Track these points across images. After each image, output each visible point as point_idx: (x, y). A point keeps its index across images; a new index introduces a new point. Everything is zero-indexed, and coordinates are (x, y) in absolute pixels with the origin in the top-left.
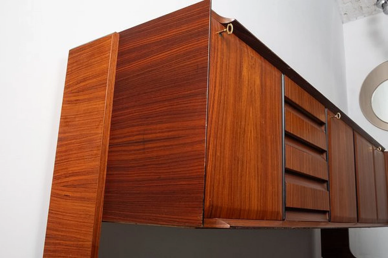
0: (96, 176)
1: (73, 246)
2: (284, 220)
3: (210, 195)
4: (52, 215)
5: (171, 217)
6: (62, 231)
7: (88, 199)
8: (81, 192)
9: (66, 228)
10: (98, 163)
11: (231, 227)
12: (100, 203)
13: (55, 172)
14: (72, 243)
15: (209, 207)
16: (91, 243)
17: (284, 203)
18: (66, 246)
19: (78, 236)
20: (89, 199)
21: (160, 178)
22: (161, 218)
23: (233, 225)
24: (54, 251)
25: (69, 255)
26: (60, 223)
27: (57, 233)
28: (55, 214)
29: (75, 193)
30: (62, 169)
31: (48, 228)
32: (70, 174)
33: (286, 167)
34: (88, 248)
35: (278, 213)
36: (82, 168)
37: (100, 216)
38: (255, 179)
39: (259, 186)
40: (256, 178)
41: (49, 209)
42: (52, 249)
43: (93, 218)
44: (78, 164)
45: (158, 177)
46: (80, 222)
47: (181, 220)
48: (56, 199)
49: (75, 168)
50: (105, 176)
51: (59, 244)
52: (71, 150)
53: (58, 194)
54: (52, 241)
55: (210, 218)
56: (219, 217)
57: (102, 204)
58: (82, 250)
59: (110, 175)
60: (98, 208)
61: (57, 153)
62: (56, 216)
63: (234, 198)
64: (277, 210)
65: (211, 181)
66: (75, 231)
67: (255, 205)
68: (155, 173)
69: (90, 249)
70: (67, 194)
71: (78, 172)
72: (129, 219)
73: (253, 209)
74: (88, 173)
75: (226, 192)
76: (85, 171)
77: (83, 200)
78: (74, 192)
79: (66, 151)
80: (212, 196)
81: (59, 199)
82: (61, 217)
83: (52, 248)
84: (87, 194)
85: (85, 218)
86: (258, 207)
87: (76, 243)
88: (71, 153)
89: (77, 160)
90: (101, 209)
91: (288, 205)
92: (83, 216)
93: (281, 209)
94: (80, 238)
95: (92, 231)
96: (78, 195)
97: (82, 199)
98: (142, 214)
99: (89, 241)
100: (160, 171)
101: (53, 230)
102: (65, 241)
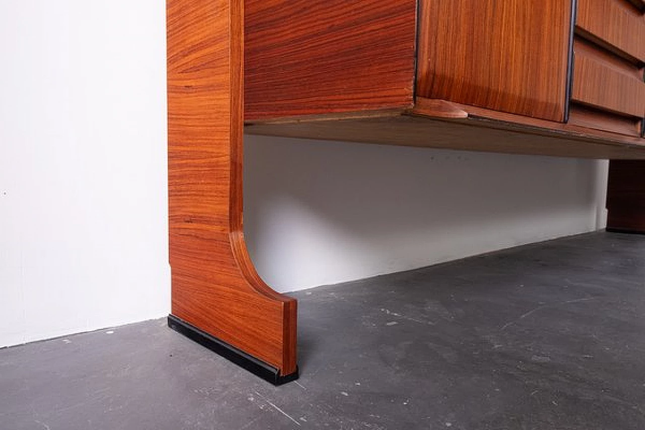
0: (226, 44)
1: (205, 167)
2: (565, 122)
3: (429, 51)
4: (172, 122)
5: (355, 96)
6: (188, 145)
7: (218, 86)
8: (207, 77)
9: (193, 139)
10: (228, 20)
11: (469, 115)
12: (238, 91)
13: (170, 50)
14: (203, 161)
15: (428, 74)
16: (228, 158)
17: (569, 91)
18: (195, 166)
19: (210, 150)
20: (220, 86)
21: (333, 26)
22: (338, 102)
23: (474, 114)
24: (181, 177)
25: (201, 180)
26: (183, 133)
27: (182, 148)
28: (177, 119)
29: (198, 80)
30: (178, 44)
31: (170, 144)
32: (189, 49)
33: (576, 24)
34: (225, 166)
35: (557, 107)
36: (205, 34)
37: (239, 113)
38: (517, 35)
39: (526, 51)
40: (520, 33)
41: (168, 114)
42: (177, 174)
43: (228, 116)
44: (199, 29)
45: (328, 25)
46: (211, 126)
47: (372, 100)
48: (174, 94)
49: (196, 38)
50: (242, 44)
51: (187, 165)
52: (187, 7)
53: (177, 87)
54: (176, 162)
55: (429, 97)
56: (447, 99)
57: (241, 92)
58: (217, 170)
59: (251, 40)
60: (234, 99)
61: (169, 17)
62: (177, 123)
63: (476, 66)
64: (555, 102)
65: (431, 26)
66: (206, 142)
67: (516, 86)
68: (324, 19)
69: (228, 168)
70: (189, 83)
71: (201, 43)
72: (284, 112)
73: (512, 92)
74: (215, 41)
75: (461, 50)
76: (210, 39)
77: (211, 89)
78: (197, 78)
79: (180, 11)
80: (433, 53)
81: (178, 95)
82: (184, 122)
83: (177, 172)
84: (217, 77)
85: (217, 118)
86: (521, 90)
87: (208, 160)
88: (186, 13)
89: (197, 22)
90: (241, 101)
91: (575, 97)
92: (213, 116)
93: (562, 102)
94: (213, 153)
95: (229, 138)
96: (203, 82)
97: (209, 88)
98: (304, 100)
99: (227, 155)
100: (333, 14)
101: (176, 145)
102: (193, 159)
